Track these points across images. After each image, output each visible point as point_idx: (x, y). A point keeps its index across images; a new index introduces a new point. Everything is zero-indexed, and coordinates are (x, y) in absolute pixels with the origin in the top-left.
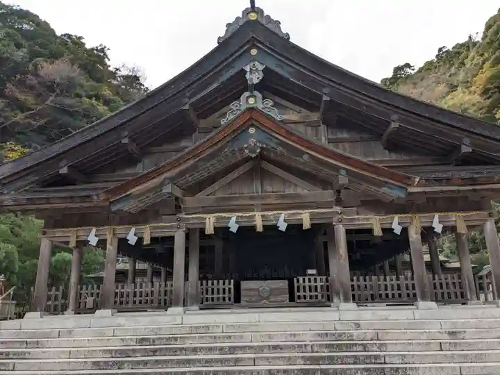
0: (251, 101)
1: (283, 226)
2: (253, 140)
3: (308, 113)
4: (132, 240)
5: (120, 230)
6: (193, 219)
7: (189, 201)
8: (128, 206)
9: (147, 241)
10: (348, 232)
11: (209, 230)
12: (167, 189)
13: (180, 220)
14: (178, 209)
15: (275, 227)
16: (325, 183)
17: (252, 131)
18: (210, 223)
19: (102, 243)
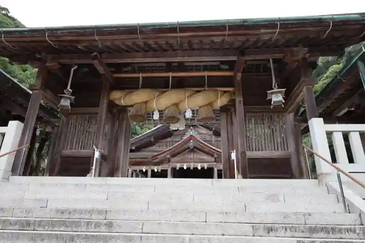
0: (191, 132)
1: (199, 168)
2: (191, 144)
3: (208, 131)
4: (156, 171)
5: (153, 167)
6: (172, 165)
7: (173, 160)
8: (156, 161)
9: (160, 171)
10: (218, 170)
11: (178, 168)
12: (168, 156)
13: (169, 165)
14: (169, 161)
15: (197, 168)
16: (212, 156)
17: (191, 141)
18: (178, 166)
19: (146, 171)
